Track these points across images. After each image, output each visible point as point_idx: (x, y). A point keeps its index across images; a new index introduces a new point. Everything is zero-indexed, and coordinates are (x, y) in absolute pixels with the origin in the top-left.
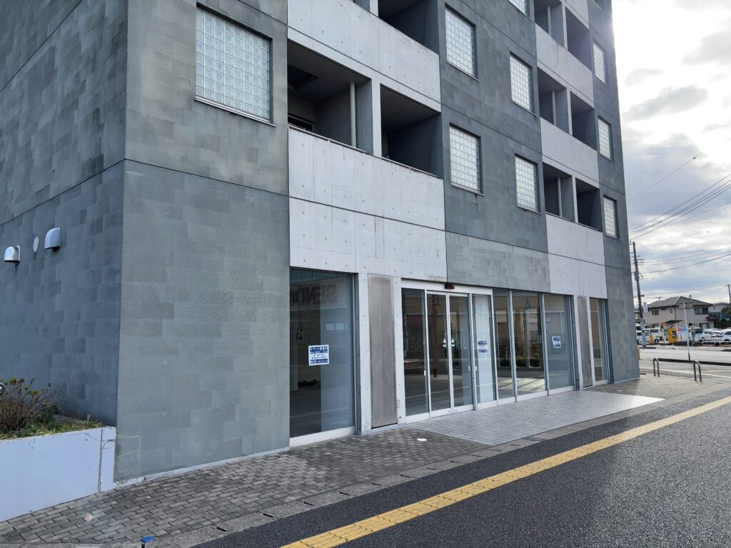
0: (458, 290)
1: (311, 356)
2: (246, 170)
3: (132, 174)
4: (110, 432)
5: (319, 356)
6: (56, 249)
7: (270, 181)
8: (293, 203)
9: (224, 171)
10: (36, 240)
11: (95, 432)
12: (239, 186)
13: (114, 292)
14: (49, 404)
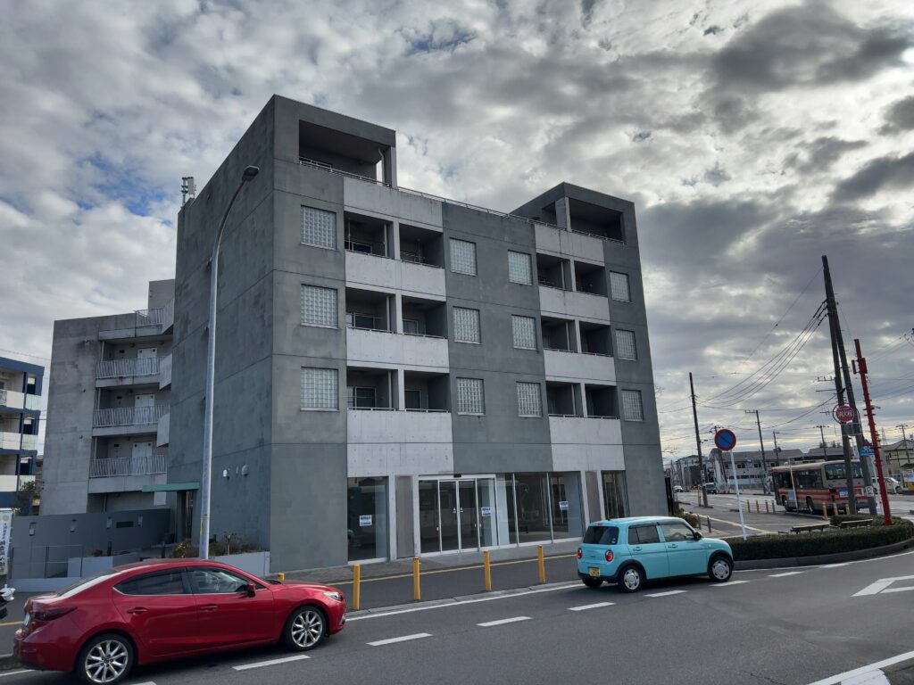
0: (464, 477)
1: (361, 521)
2: (325, 436)
3: (274, 449)
4: (268, 554)
5: (365, 521)
6: (246, 475)
7: (338, 439)
8: (349, 446)
9: (314, 439)
10: (237, 469)
11: (262, 553)
12: (321, 444)
13: (268, 498)
14: (246, 544)
